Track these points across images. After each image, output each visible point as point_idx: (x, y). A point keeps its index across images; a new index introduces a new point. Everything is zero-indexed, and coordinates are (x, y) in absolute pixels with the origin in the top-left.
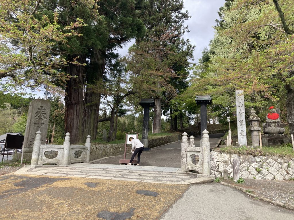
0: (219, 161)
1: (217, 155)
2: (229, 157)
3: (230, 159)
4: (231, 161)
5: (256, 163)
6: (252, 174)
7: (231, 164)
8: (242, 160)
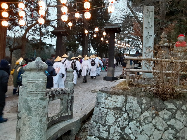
0: (107, 107)
1: (105, 98)
2: (124, 102)
3: (126, 105)
4: (126, 109)
5: (166, 111)
6: (158, 130)
7: (126, 113)
8: (145, 106)
